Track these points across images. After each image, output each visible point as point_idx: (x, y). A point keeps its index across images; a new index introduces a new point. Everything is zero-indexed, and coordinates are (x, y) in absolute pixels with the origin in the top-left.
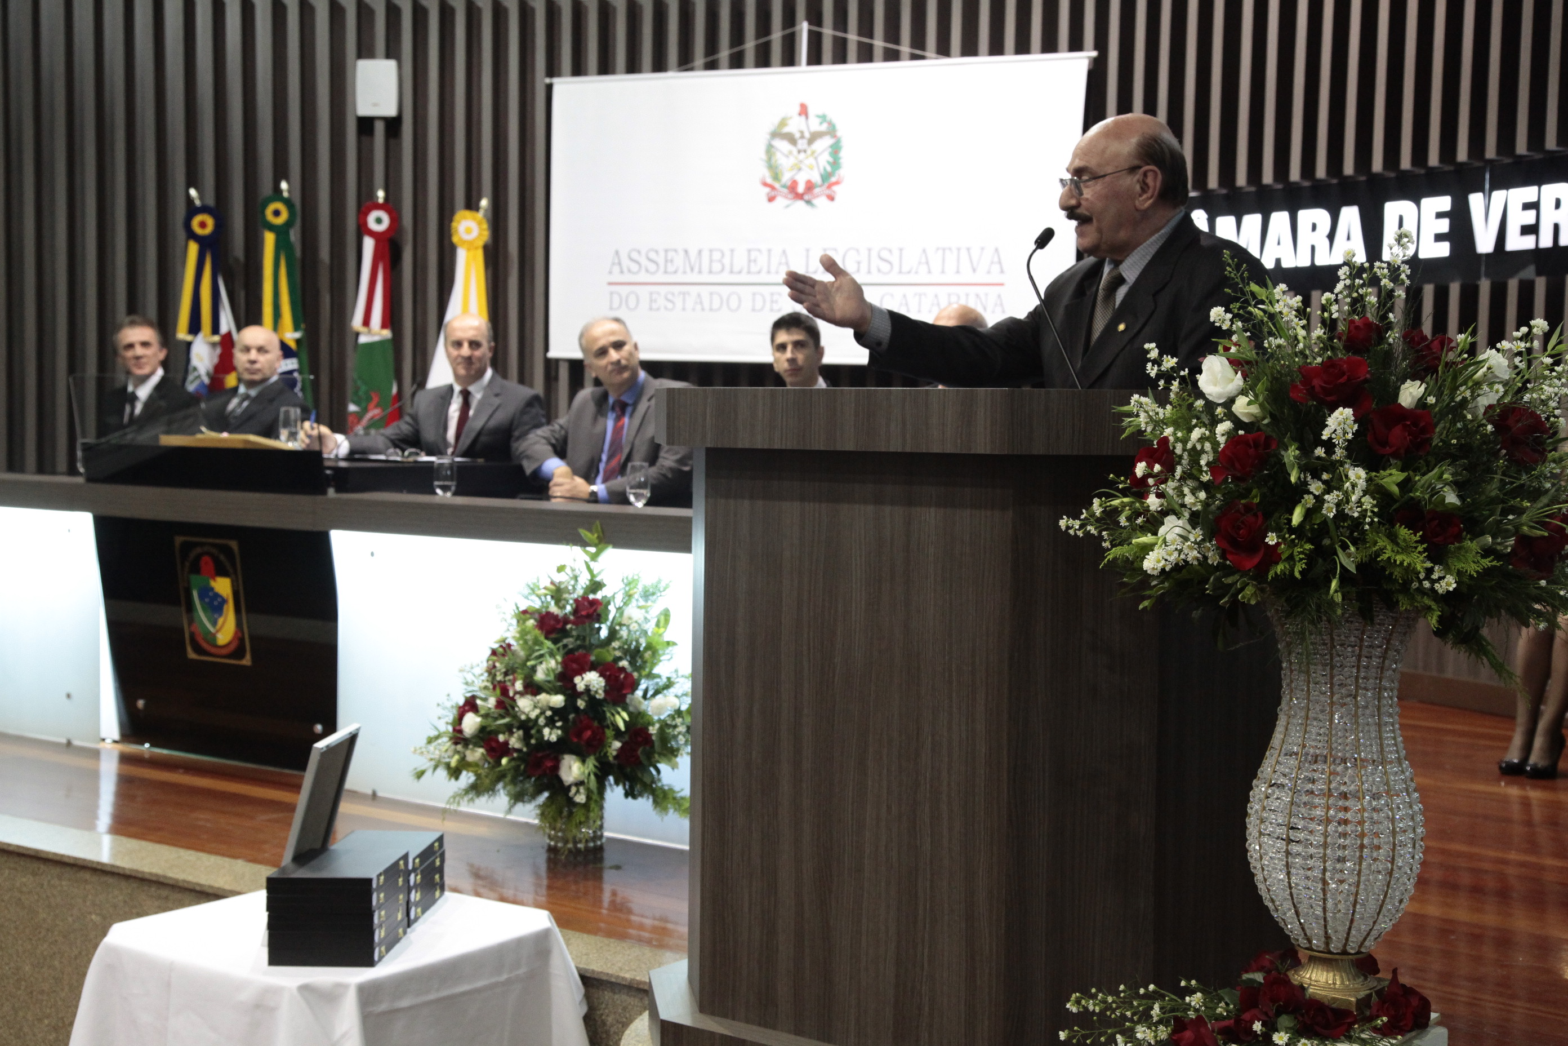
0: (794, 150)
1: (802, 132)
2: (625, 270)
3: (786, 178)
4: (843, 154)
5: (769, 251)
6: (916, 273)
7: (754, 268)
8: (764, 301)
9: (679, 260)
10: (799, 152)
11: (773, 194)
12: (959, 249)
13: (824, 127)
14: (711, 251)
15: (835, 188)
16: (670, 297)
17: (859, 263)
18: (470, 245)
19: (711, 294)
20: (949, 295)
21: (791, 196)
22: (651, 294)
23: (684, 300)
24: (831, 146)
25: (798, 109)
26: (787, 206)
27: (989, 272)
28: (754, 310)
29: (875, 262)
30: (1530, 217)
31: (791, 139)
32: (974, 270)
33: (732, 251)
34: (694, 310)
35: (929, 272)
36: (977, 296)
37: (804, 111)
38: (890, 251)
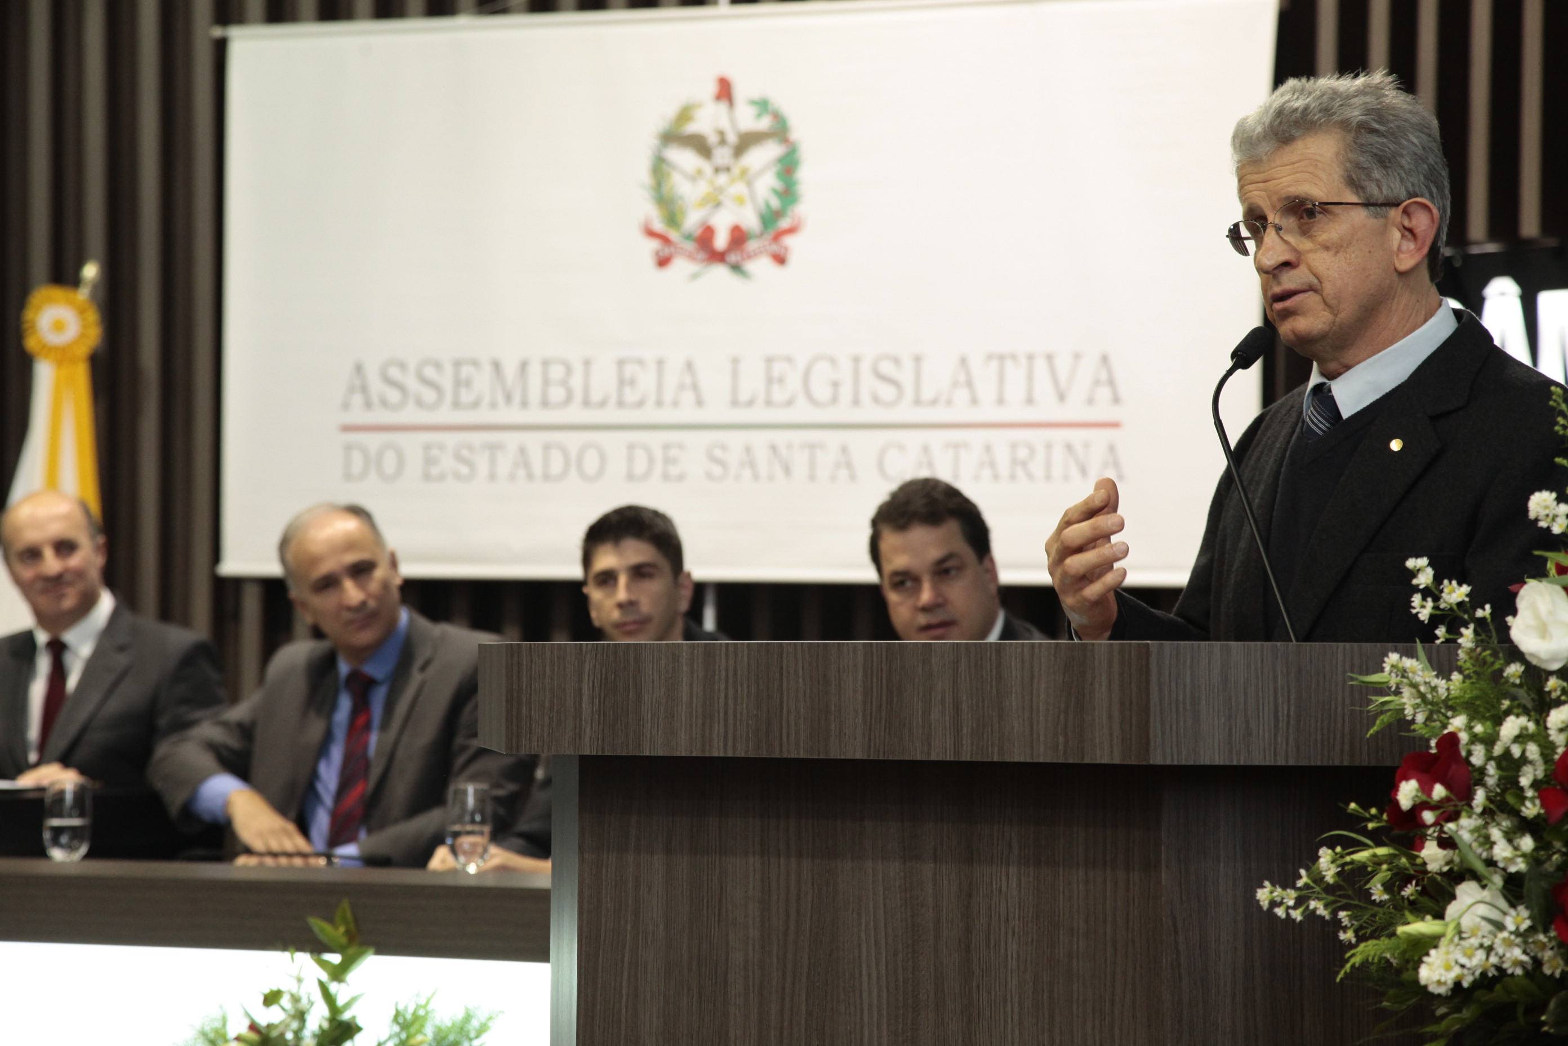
0: (707, 167)
1: (722, 134)
2: (375, 399)
3: (692, 220)
4: (805, 175)
5: (660, 363)
6: (949, 403)
7: (631, 396)
8: (651, 460)
9: (483, 382)
10: (717, 170)
11: (667, 251)
12: (1031, 358)
13: (764, 124)
14: (546, 363)
15: (789, 241)
16: (465, 453)
17: (835, 385)
18: (61, 355)
19: (547, 447)
20: (1014, 446)
21: (701, 255)
22: (427, 447)
23: (493, 461)
24: (781, 160)
25: (712, 88)
26: (695, 276)
27: (1090, 401)
28: (630, 476)
29: (868, 382)
31: (701, 146)
32: (1062, 397)
33: (587, 363)
34: (512, 477)
35: (974, 401)
36: (1069, 447)
37: (725, 91)
38: (897, 361)
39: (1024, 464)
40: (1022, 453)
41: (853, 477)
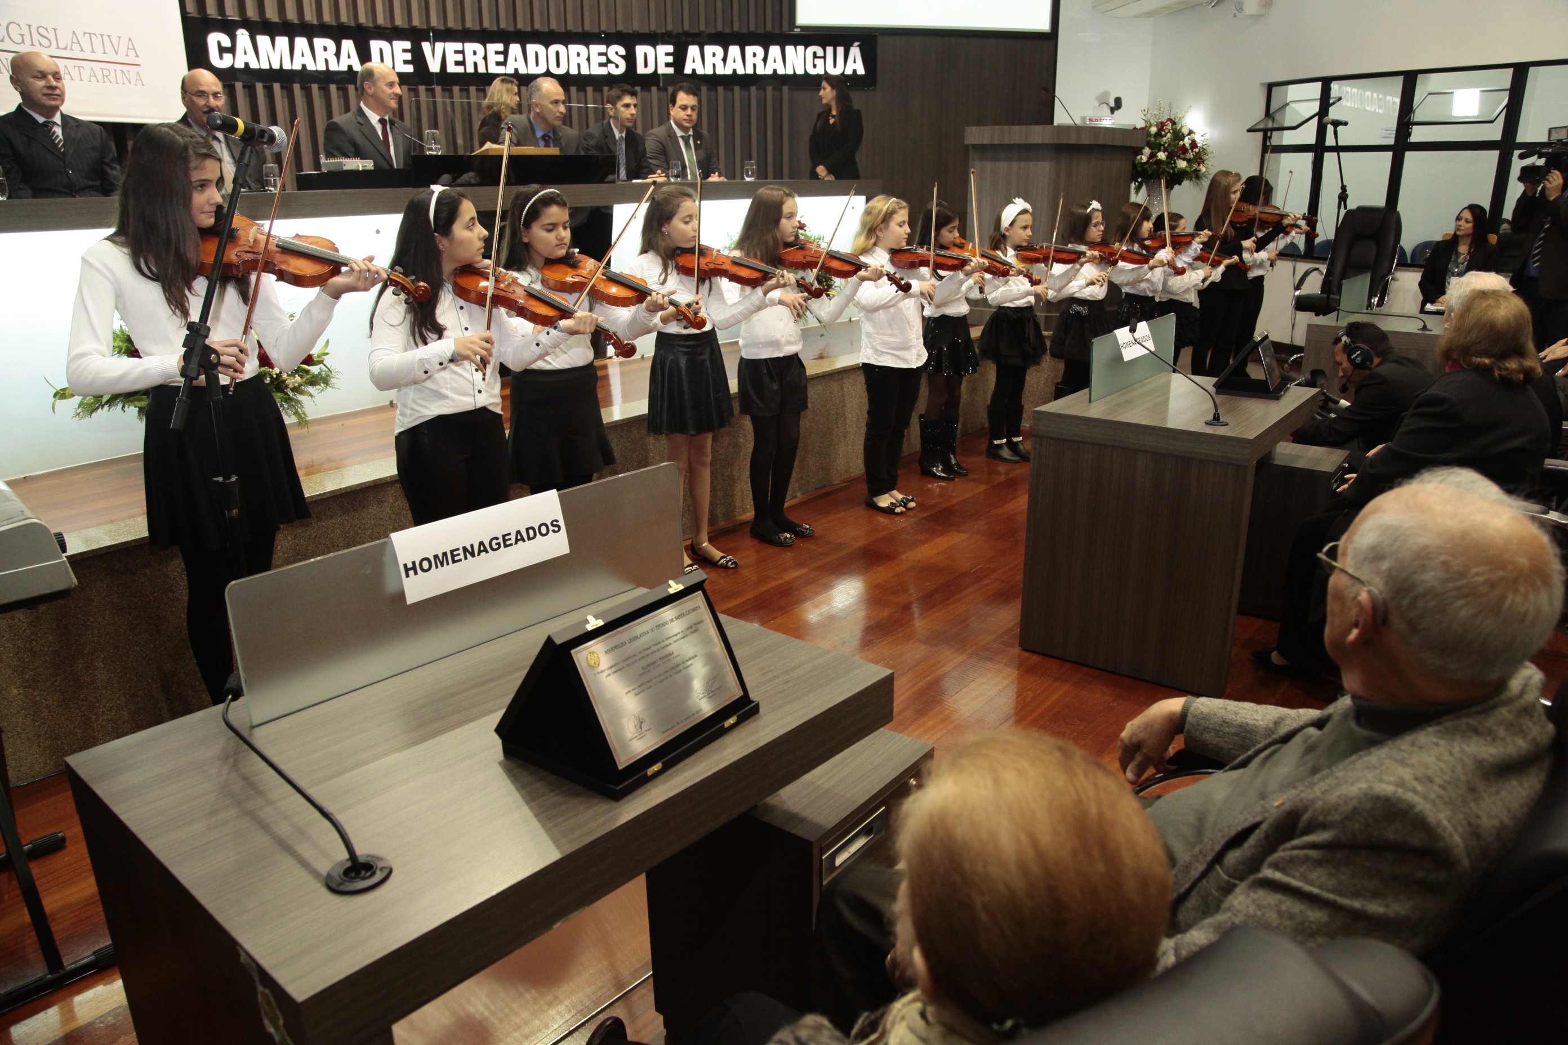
6: (71, 50)
12: (102, 36)
20: (102, 69)
27: (127, 55)
29: (36, 37)
30: (460, 57)
32: (117, 53)
35: (82, 50)
36: (123, 72)
39: (107, 77)
40: (106, 72)
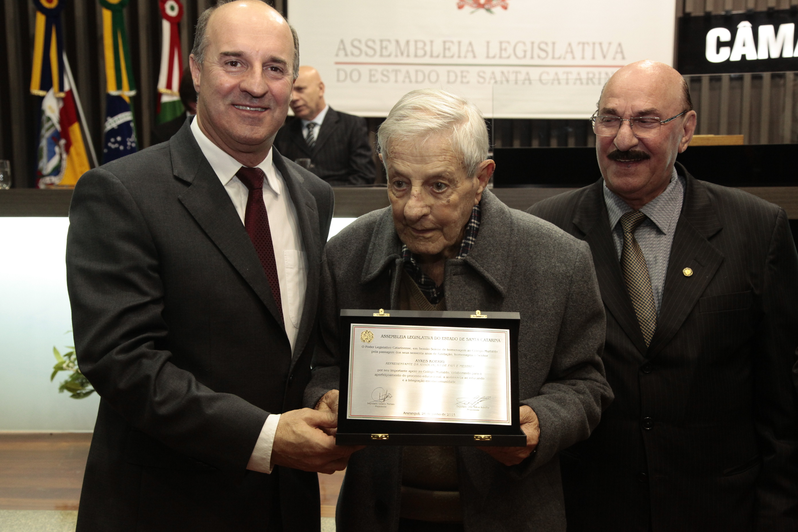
2: (349, 53)
5: (459, 43)
6: (565, 58)
7: (448, 54)
8: (456, 76)
9: (392, 48)
11: (461, 3)
12: (594, 44)
14: (416, 42)
15: (508, 1)
16: (385, 73)
17: (525, 51)
19: (417, 71)
20: (588, 73)
21: (475, 5)
22: (370, 71)
23: (396, 76)
26: (472, 12)
27: (614, 58)
28: (448, 82)
29: (536, 51)
32: (604, 57)
33: (432, 42)
34: (404, 82)
35: (574, 58)
36: (607, 74)
38: (546, 44)
39: (591, 79)
40: (591, 76)
41: (530, 83)
